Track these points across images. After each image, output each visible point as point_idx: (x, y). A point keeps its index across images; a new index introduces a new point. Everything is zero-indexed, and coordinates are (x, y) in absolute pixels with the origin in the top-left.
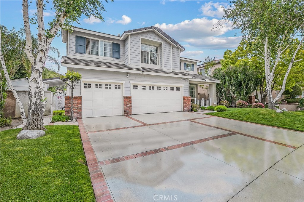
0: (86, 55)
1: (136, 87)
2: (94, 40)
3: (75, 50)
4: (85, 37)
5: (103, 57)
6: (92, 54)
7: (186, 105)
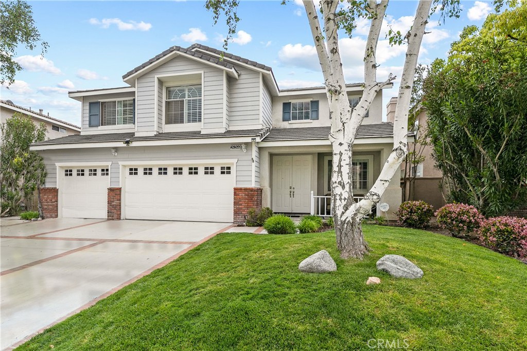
0: (100, 128)
1: (133, 171)
2: (111, 102)
3: (88, 122)
4: (99, 101)
5: (122, 126)
6: (108, 124)
7: (241, 209)
